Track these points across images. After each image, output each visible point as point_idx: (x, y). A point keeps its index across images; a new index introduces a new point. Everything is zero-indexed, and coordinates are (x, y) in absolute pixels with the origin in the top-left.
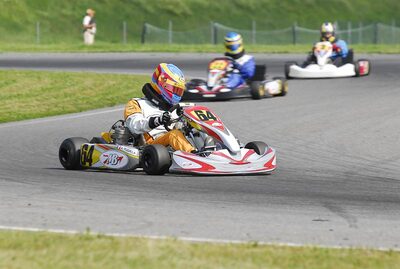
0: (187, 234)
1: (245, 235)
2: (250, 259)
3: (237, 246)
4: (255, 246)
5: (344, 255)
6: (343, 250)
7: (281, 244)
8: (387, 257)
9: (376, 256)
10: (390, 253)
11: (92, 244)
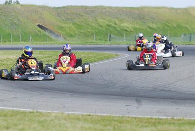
0: (73, 111)
1: (94, 111)
2: (83, 121)
3: (83, 116)
4: (89, 115)
5: (116, 119)
6: (120, 117)
7: (99, 114)
8: (133, 119)
9: (129, 119)
10: (136, 118)
11: (32, 114)
